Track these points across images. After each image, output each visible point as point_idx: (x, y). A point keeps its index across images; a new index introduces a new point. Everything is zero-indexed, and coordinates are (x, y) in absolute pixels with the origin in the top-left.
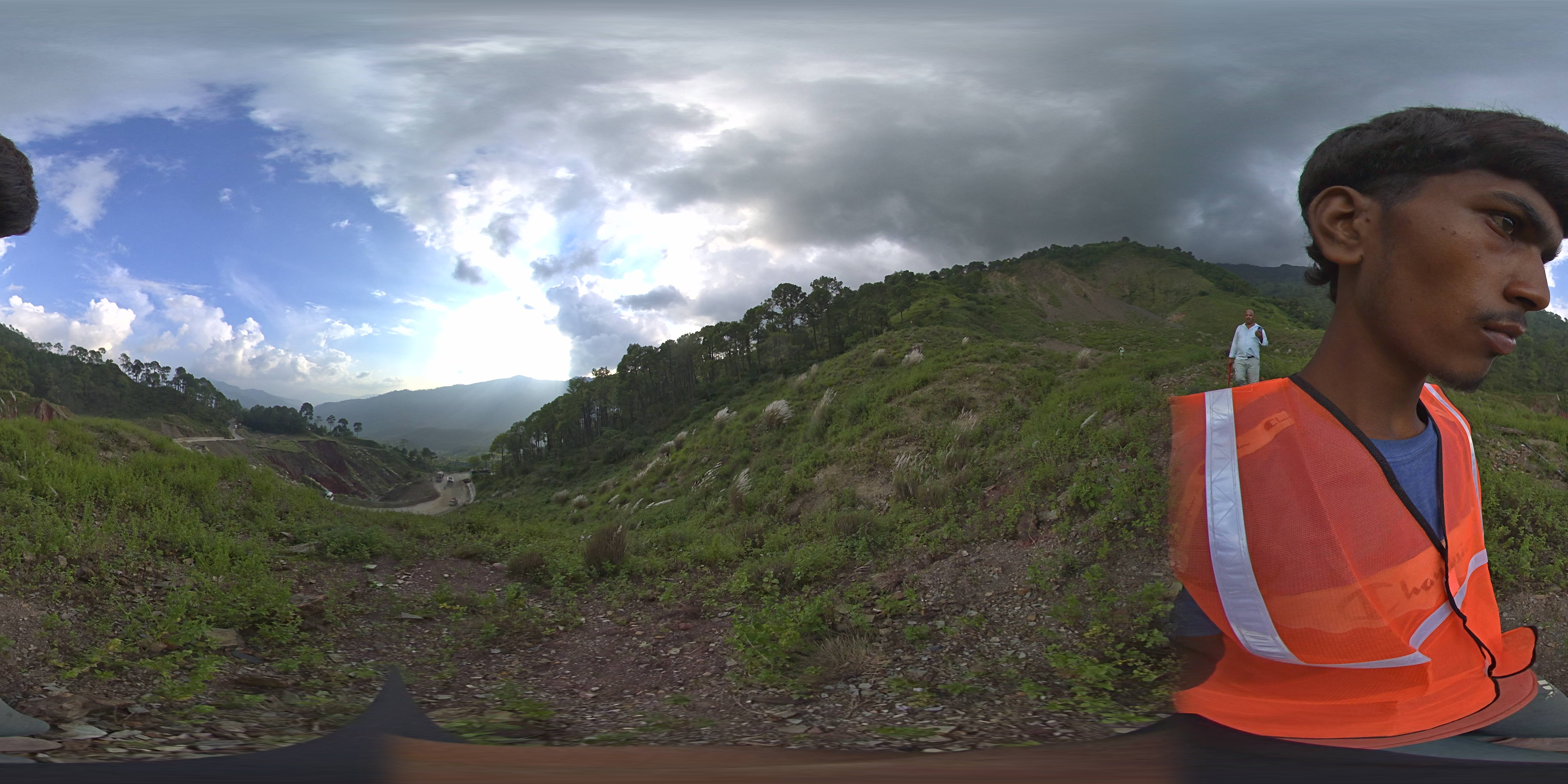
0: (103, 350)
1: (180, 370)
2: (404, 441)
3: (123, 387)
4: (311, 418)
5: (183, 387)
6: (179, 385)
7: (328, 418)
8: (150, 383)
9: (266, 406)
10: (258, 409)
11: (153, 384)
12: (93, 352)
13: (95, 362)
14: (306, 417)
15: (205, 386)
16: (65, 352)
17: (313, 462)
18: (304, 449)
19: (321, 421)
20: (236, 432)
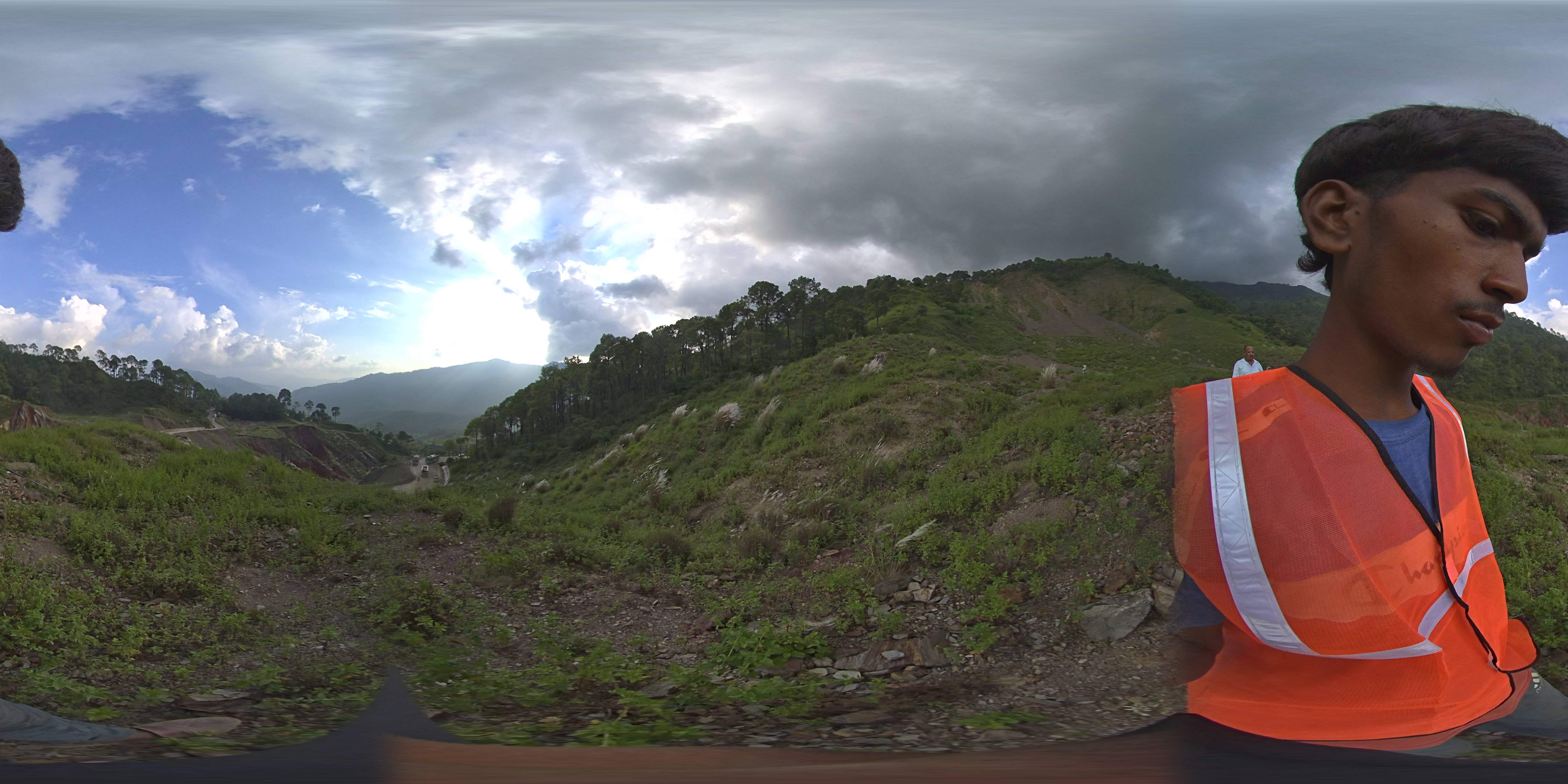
0: (79, 347)
1: (157, 363)
2: (379, 424)
3: (101, 382)
4: (289, 404)
5: (160, 380)
6: (156, 378)
7: (307, 404)
8: (128, 377)
9: (244, 394)
10: (237, 396)
11: (131, 378)
12: (68, 350)
13: (72, 361)
14: (284, 403)
15: (182, 378)
16: (40, 352)
17: (293, 448)
18: (283, 435)
19: (299, 406)
20: (215, 421)
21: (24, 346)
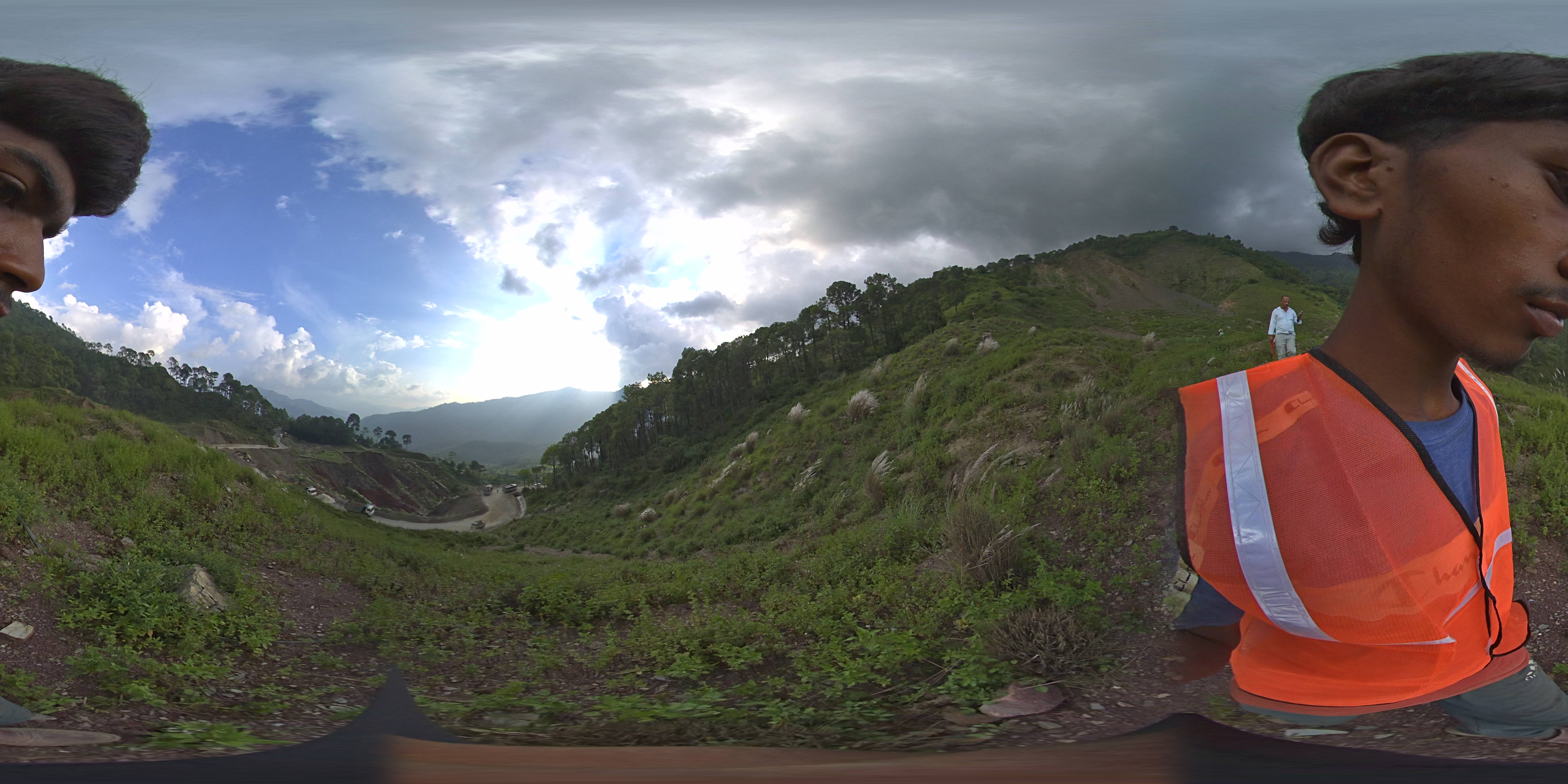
0: (152, 352)
1: (228, 377)
2: (452, 454)
3: (169, 390)
4: (357, 429)
5: (230, 394)
6: (226, 391)
7: (375, 430)
8: (197, 388)
9: (313, 416)
10: (305, 418)
11: (200, 389)
12: (142, 354)
13: (144, 365)
14: (352, 428)
15: (252, 394)
16: (114, 352)
17: (358, 474)
18: (349, 461)
19: (367, 432)
20: (281, 440)
21: (99, 345)
